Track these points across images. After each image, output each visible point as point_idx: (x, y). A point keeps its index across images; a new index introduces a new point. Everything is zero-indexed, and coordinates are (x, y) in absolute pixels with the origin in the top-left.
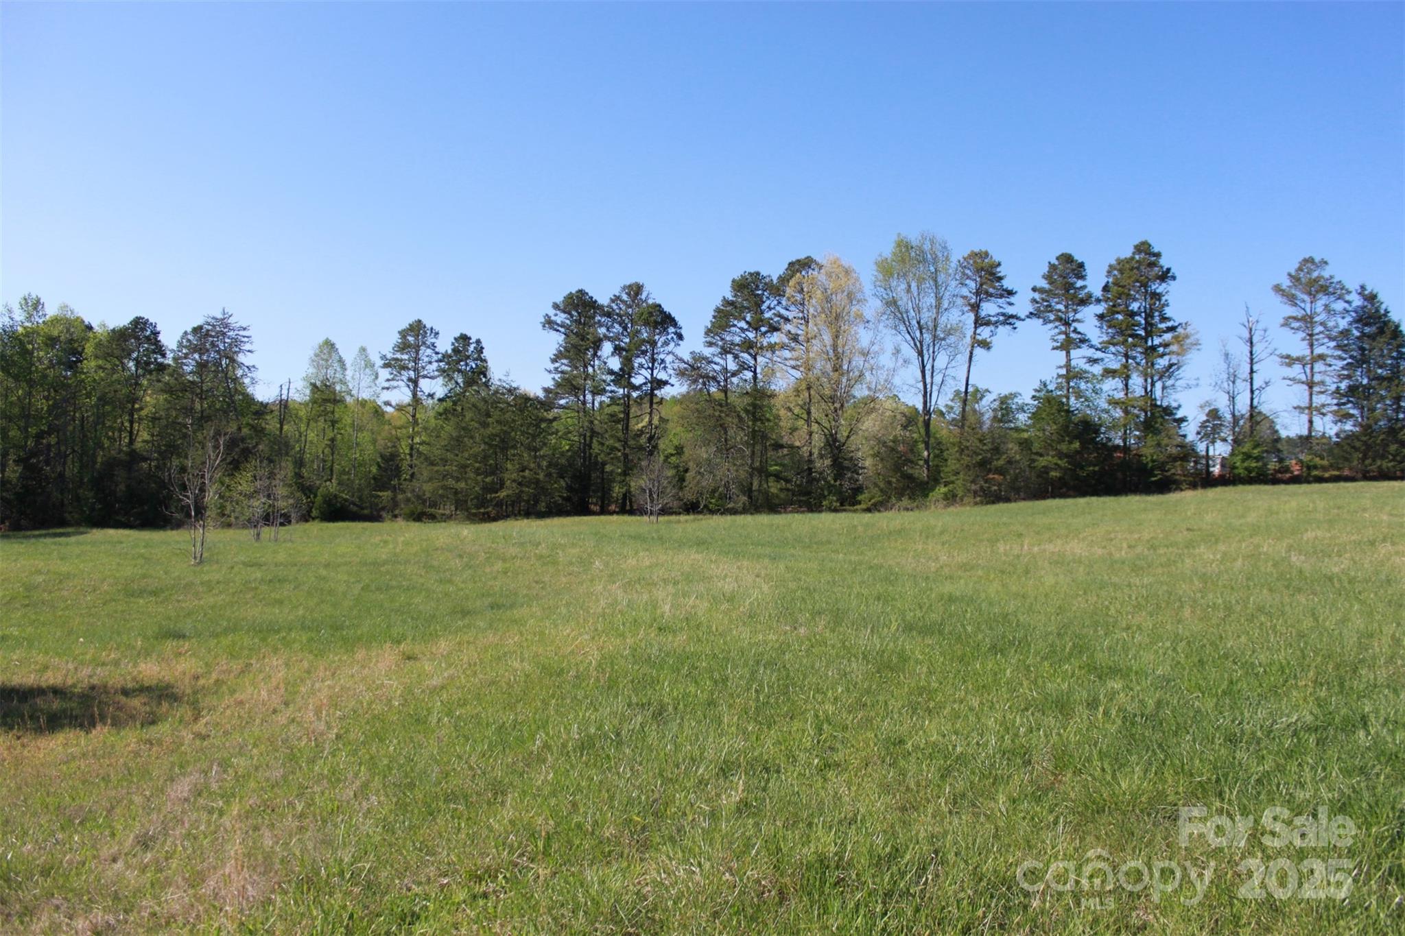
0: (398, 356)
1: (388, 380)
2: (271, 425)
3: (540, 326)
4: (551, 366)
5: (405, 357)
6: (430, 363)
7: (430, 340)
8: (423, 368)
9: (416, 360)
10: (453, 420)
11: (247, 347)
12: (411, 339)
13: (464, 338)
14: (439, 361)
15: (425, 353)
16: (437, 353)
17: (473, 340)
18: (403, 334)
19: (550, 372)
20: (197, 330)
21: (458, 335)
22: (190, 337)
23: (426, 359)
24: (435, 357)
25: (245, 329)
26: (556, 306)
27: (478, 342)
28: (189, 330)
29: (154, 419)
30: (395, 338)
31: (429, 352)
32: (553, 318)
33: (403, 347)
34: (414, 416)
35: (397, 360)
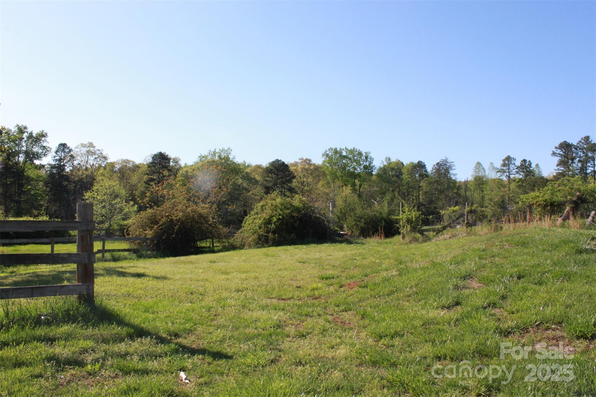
0: (503, 168)
1: (500, 176)
2: (462, 192)
3: (551, 155)
4: (557, 168)
5: (505, 168)
6: (514, 169)
7: (513, 162)
8: (511, 171)
9: (509, 169)
10: (522, 189)
11: (453, 168)
12: (506, 162)
13: (525, 161)
14: (517, 169)
15: (512, 167)
16: (516, 166)
17: (528, 161)
18: (504, 161)
19: (556, 170)
20: (438, 164)
21: (522, 160)
22: (436, 166)
23: (512, 168)
24: (516, 168)
25: (452, 162)
26: (556, 148)
27: (529, 161)
28: (435, 164)
29: (426, 193)
30: (501, 162)
31: (513, 166)
32: (556, 152)
33: (504, 165)
34: (509, 188)
35: (502, 169)
